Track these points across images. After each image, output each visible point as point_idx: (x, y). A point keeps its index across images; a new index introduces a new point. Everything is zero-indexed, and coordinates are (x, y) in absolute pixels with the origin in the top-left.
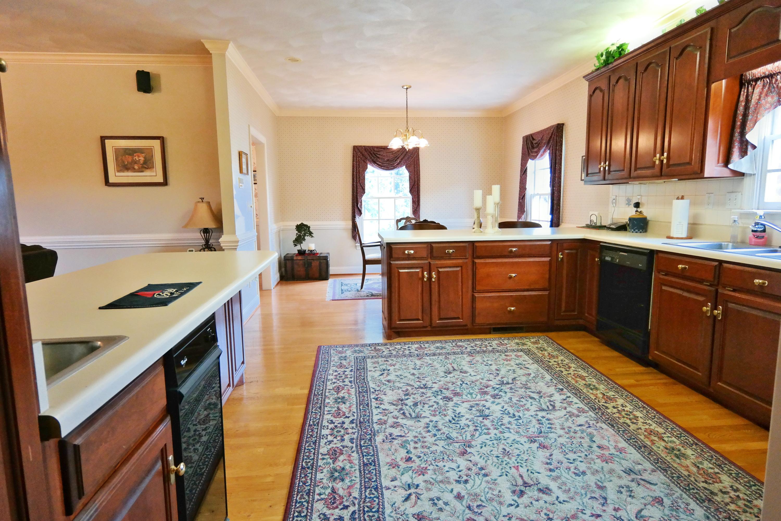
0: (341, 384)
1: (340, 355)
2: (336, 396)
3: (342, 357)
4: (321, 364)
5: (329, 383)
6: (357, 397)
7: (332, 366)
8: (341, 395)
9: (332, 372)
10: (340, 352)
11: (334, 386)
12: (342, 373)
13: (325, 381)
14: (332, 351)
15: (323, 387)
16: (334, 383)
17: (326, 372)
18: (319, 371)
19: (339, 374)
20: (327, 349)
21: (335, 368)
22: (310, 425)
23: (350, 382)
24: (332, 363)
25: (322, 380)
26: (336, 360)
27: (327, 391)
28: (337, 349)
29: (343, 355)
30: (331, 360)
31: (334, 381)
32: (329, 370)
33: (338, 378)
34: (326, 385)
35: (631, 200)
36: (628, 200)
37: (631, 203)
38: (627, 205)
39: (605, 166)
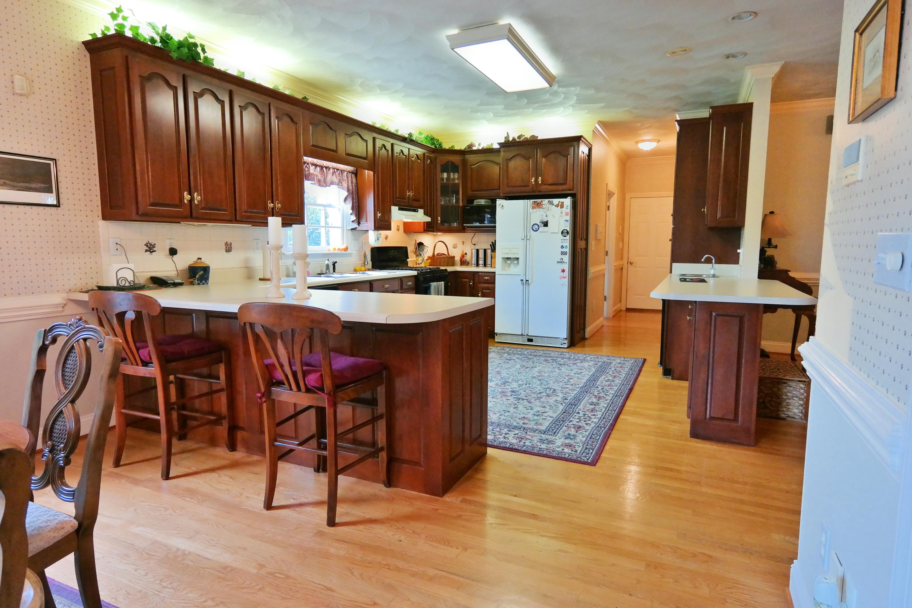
0: (588, 413)
1: (572, 442)
2: (597, 407)
3: (571, 439)
4: (600, 436)
5: (599, 416)
6: (581, 402)
7: (589, 431)
8: (592, 407)
9: (592, 424)
10: (569, 446)
11: (596, 413)
12: (582, 421)
13: (602, 418)
14: (579, 449)
15: (606, 414)
16: (594, 415)
17: (598, 426)
18: (605, 428)
19: (585, 421)
20: (584, 454)
21: (587, 427)
22: (622, 396)
23: (578, 413)
24: (587, 433)
25: (604, 420)
26: (581, 436)
27: (603, 411)
28: (570, 451)
29: (567, 441)
30: (587, 438)
31: (593, 417)
32: (594, 426)
33: (588, 418)
34: (602, 415)
35: (155, 244)
36: (148, 245)
37: (155, 249)
38: (148, 253)
39: (191, 198)
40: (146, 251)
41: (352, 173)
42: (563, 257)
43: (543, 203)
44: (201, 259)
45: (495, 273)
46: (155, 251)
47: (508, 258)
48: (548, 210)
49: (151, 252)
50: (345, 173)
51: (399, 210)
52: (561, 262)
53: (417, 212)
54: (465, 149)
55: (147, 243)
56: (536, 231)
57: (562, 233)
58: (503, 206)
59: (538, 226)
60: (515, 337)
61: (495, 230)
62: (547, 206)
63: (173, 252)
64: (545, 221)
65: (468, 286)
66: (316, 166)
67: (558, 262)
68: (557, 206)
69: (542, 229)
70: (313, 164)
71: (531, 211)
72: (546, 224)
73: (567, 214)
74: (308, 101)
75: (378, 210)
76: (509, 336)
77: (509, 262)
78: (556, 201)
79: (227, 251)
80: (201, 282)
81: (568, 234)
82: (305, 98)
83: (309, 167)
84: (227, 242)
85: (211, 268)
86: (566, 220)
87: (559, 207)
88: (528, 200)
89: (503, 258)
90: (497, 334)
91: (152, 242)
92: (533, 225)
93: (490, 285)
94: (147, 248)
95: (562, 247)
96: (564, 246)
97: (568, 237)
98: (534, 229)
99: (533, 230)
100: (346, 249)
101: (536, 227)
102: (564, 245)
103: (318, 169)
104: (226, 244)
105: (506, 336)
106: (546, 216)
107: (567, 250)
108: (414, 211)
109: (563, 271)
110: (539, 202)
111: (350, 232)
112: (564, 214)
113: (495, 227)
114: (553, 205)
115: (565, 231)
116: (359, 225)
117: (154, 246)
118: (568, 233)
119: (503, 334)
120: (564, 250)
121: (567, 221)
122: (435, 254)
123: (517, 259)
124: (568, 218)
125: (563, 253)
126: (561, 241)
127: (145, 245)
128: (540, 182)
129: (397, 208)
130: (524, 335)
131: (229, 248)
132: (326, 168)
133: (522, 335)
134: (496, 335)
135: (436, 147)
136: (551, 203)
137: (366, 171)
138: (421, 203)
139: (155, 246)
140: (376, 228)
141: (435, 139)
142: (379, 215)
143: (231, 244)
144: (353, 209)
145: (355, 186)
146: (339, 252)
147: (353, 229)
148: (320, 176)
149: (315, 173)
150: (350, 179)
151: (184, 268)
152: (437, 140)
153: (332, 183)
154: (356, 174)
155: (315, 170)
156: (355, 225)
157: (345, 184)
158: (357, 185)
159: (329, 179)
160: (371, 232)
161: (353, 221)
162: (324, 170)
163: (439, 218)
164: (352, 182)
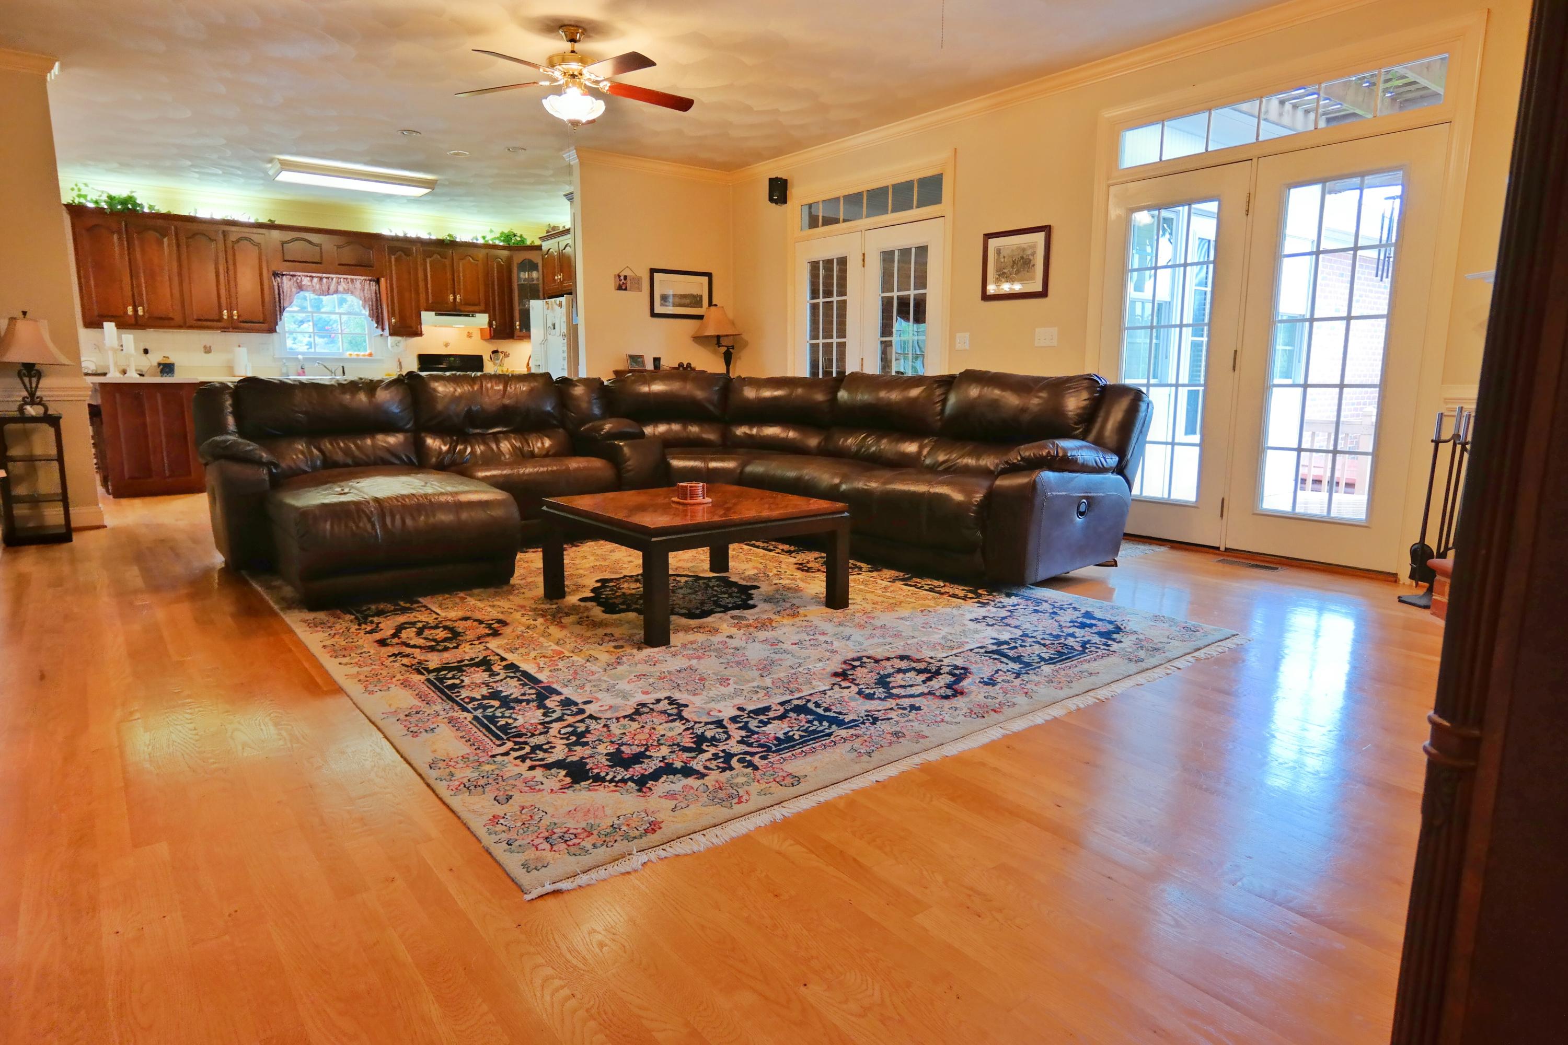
39: (135, 311)
41: (370, 282)
44: (168, 357)
48: (554, 311)
50: (358, 284)
51: (436, 315)
53: (473, 316)
58: (532, 307)
59: (551, 328)
62: (554, 306)
63: (146, 352)
69: (553, 331)
71: (546, 311)
74: (276, 223)
75: (393, 315)
78: (559, 300)
79: (206, 352)
80: (167, 375)
82: (270, 221)
83: (302, 280)
84: (206, 345)
86: (564, 323)
87: (560, 307)
88: (545, 300)
92: (548, 328)
99: (548, 333)
100: (370, 355)
103: (315, 280)
104: (205, 347)
106: (554, 317)
108: (468, 316)
110: (549, 302)
111: (380, 339)
112: (563, 315)
113: (531, 330)
114: (557, 305)
116: (383, 332)
123: (540, 366)
128: (562, 279)
129: (432, 313)
131: (208, 350)
132: (327, 278)
135: (511, 244)
136: (555, 303)
137: (385, 278)
138: (482, 307)
140: (391, 334)
141: (519, 235)
142: (393, 321)
143: (210, 347)
144: (371, 315)
145: (376, 293)
146: (355, 357)
147: (381, 335)
148: (318, 286)
149: (309, 284)
150: (367, 287)
151: (155, 364)
152: (521, 236)
153: (336, 292)
154: (378, 282)
155: (311, 281)
156: (379, 331)
157: (358, 292)
158: (378, 294)
159: (332, 287)
160: (390, 338)
161: (377, 327)
162: (325, 280)
163: (518, 323)
164: (370, 290)
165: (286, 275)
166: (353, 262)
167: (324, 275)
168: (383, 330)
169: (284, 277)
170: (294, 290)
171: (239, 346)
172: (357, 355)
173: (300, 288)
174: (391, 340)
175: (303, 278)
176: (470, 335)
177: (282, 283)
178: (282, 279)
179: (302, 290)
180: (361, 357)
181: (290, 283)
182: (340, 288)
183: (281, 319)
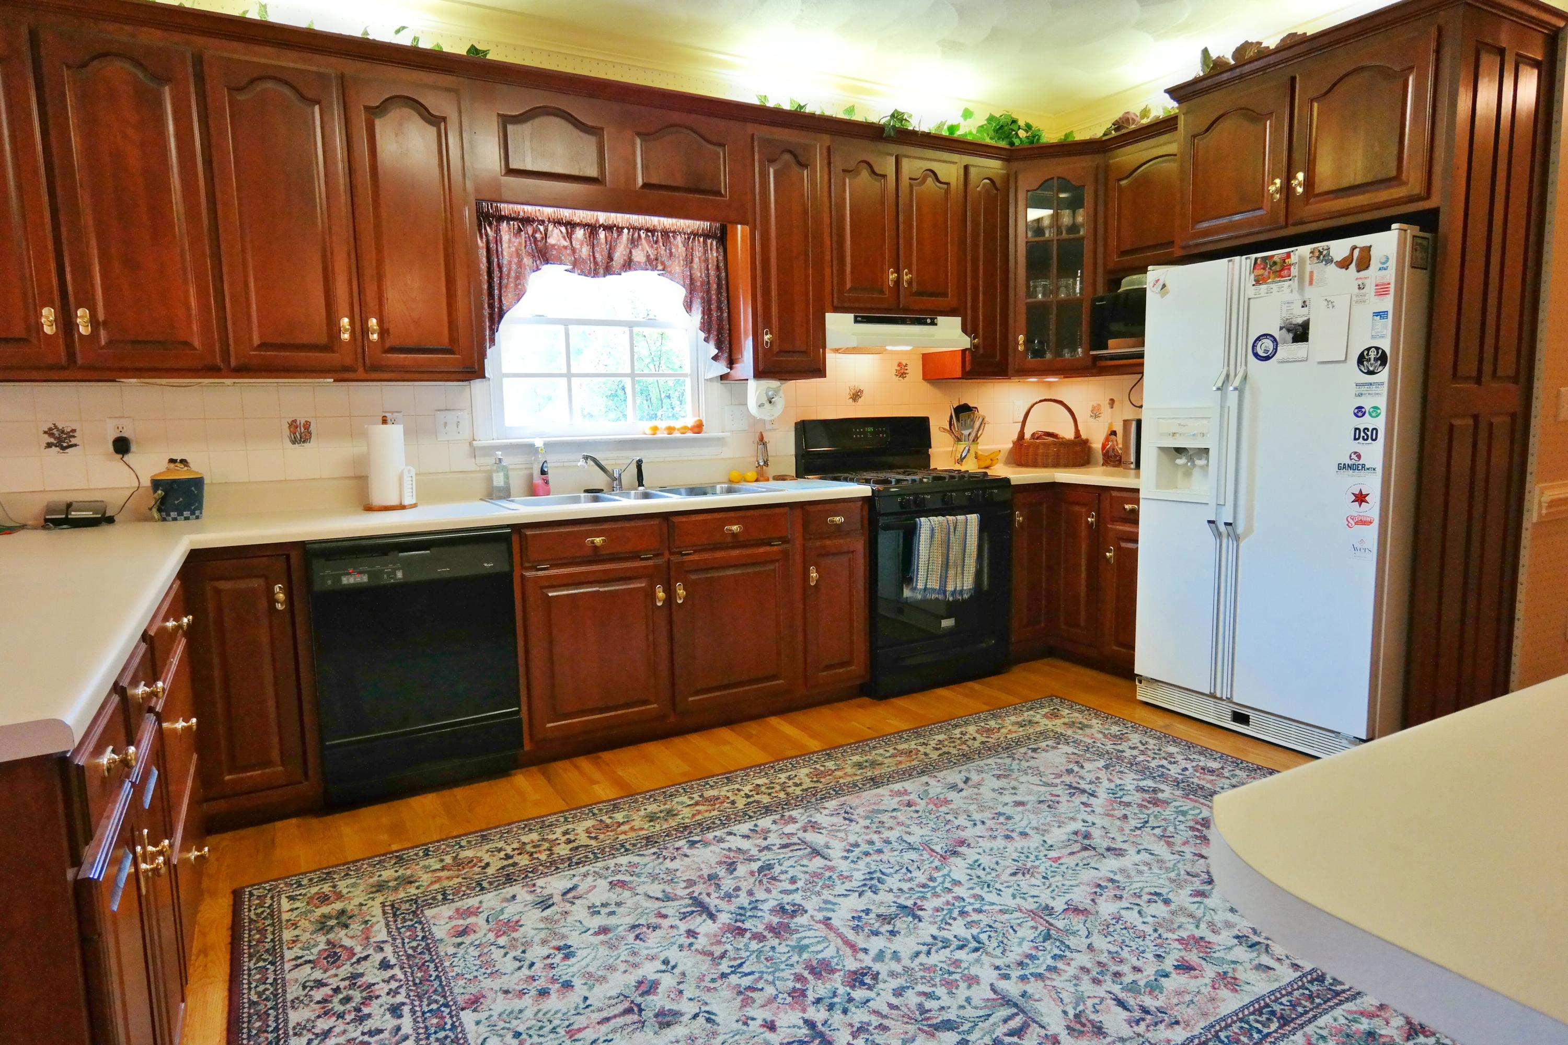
35: (74, 431)
36: (55, 431)
37: (73, 441)
38: (55, 450)
39: (67, 323)
40: (49, 445)
41: (707, 235)
42: (1360, 446)
43: (1294, 258)
44: (183, 461)
45: (1137, 491)
46: (75, 445)
47: (1179, 451)
48: (1311, 283)
49: (64, 448)
50: (679, 240)
51: (856, 321)
52: (1354, 465)
53: (933, 323)
54: (1105, 135)
55: (50, 429)
56: (1267, 358)
57: (1361, 359)
58: (1164, 286)
59: (1275, 340)
60: (1194, 697)
61: (1142, 365)
62: (1308, 268)
63: (122, 446)
64: (1300, 320)
65: (1083, 525)
66: (571, 225)
67: (1342, 467)
68: (1344, 264)
69: (1288, 350)
70: (558, 222)
71: (1251, 291)
72: (1300, 333)
73: (1381, 290)
74: (488, 57)
75: (767, 324)
76: (1176, 693)
77: (1181, 461)
78: (1339, 248)
79: (294, 440)
80: (180, 514)
81: (1384, 364)
82: (473, 50)
83: (546, 230)
84: (295, 421)
85: (206, 482)
86: (1376, 314)
87: (1353, 267)
88: (1244, 257)
89: (1160, 448)
90: (1141, 679)
91: (67, 426)
92: (1258, 339)
93: (1127, 528)
94: (52, 440)
95: (1360, 412)
96: (1367, 408)
97: (1384, 375)
98: (1261, 353)
99: (1256, 355)
100: (698, 428)
101: (1268, 344)
102: (1367, 406)
103: (580, 233)
104: (293, 425)
105: (1166, 690)
106: (1304, 305)
107: (1380, 423)
108: (921, 322)
109: (1360, 498)
110: (1276, 259)
111: (718, 385)
112: (1370, 289)
113: (1141, 356)
114: (1329, 261)
115: (1373, 354)
116: (731, 368)
117: (71, 434)
118: (1383, 359)
119: (1157, 681)
120: (1366, 422)
121: (1381, 315)
122: (1028, 436)
123: (1206, 451)
124: (1387, 304)
125: (1360, 434)
126: (1354, 390)
127: (45, 432)
128: (1300, 190)
129: (851, 316)
130: (1221, 699)
131: (300, 434)
132: (608, 228)
133: (1212, 696)
134: (1140, 682)
135: (1012, 144)
136: (1324, 258)
137: (739, 226)
138: (951, 299)
139: (75, 434)
140: (759, 374)
141: (1021, 123)
142: (767, 337)
143: (307, 425)
144: (706, 326)
145: (718, 267)
146: (665, 435)
147: (723, 377)
148: (585, 251)
149: (566, 243)
150: (698, 253)
151: (146, 482)
152: (1028, 127)
153: (628, 265)
154: (722, 238)
155: (570, 236)
156: (721, 368)
157: (677, 267)
158: (725, 267)
159: (619, 255)
160: (752, 384)
161: (715, 358)
162: (602, 234)
163: (1021, 338)
164: (707, 260)
165: (509, 219)
166: (679, 181)
167: (603, 217)
168: (731, 363)
169: (504, 225)
170: (527, 261)
171: (385, 421)
172: (670, 430)
173: (543, 255)
174: (755, 390)
175: (551, 227)
176: (902, 372)
177: (498, 241)
178: (497, 231)
179: (547, 262)
180: (677, 435)
181: (516, 241)
182: (639, 256)
183: (492, 341)
